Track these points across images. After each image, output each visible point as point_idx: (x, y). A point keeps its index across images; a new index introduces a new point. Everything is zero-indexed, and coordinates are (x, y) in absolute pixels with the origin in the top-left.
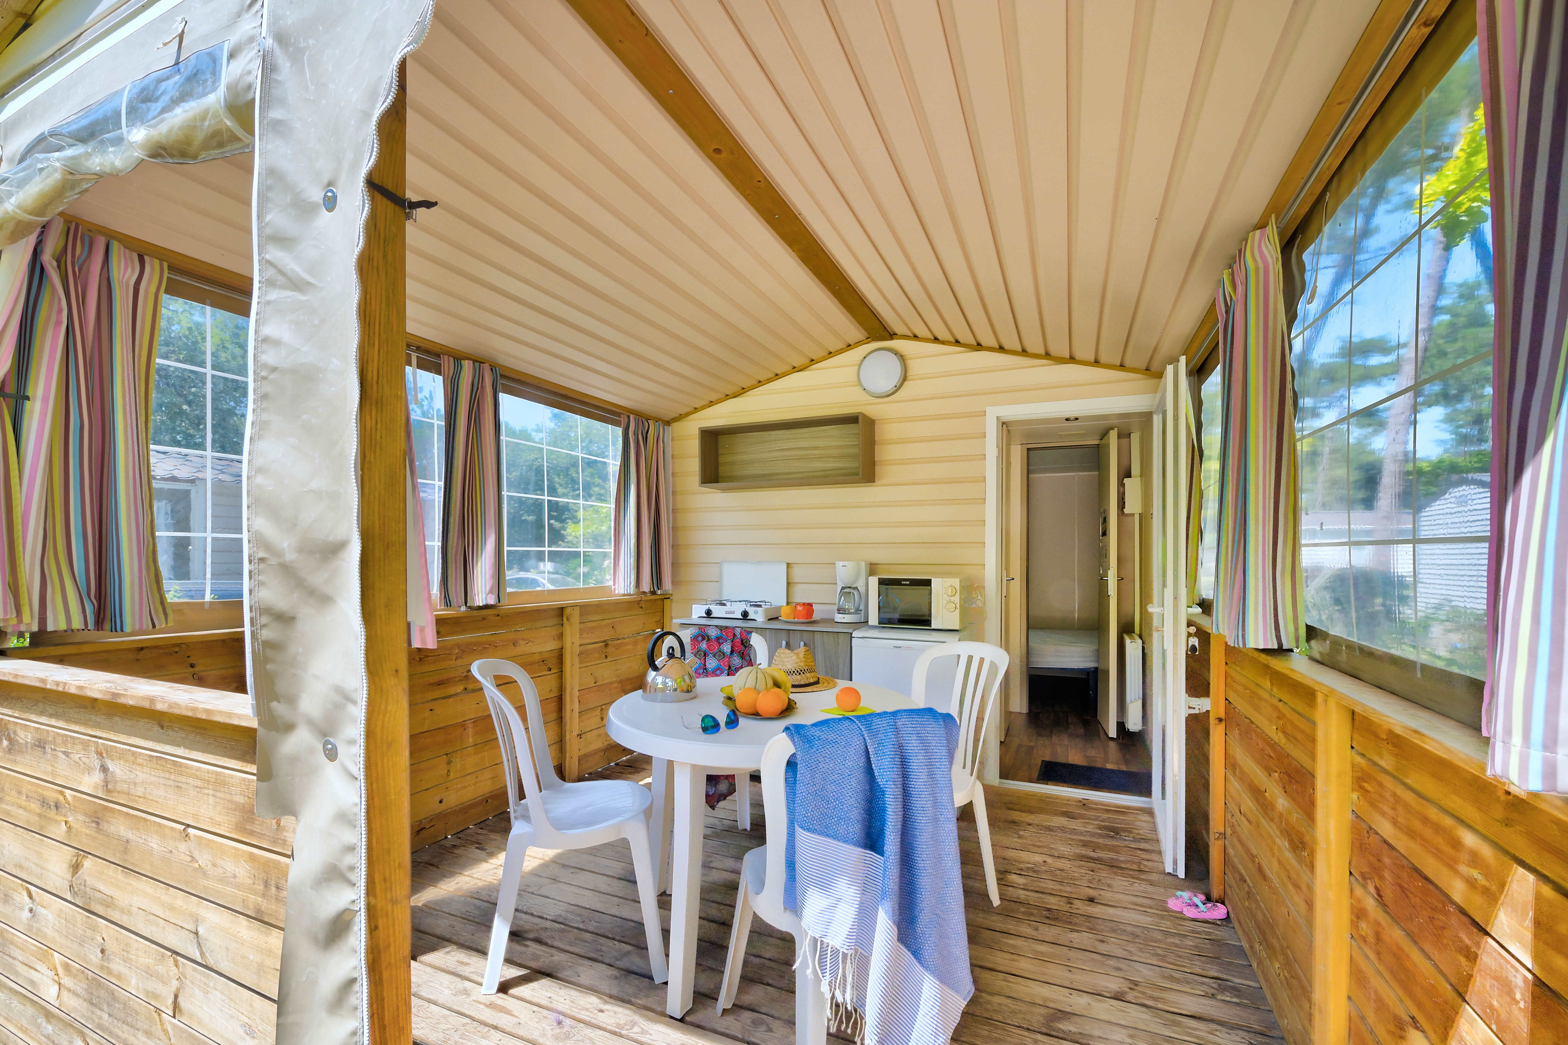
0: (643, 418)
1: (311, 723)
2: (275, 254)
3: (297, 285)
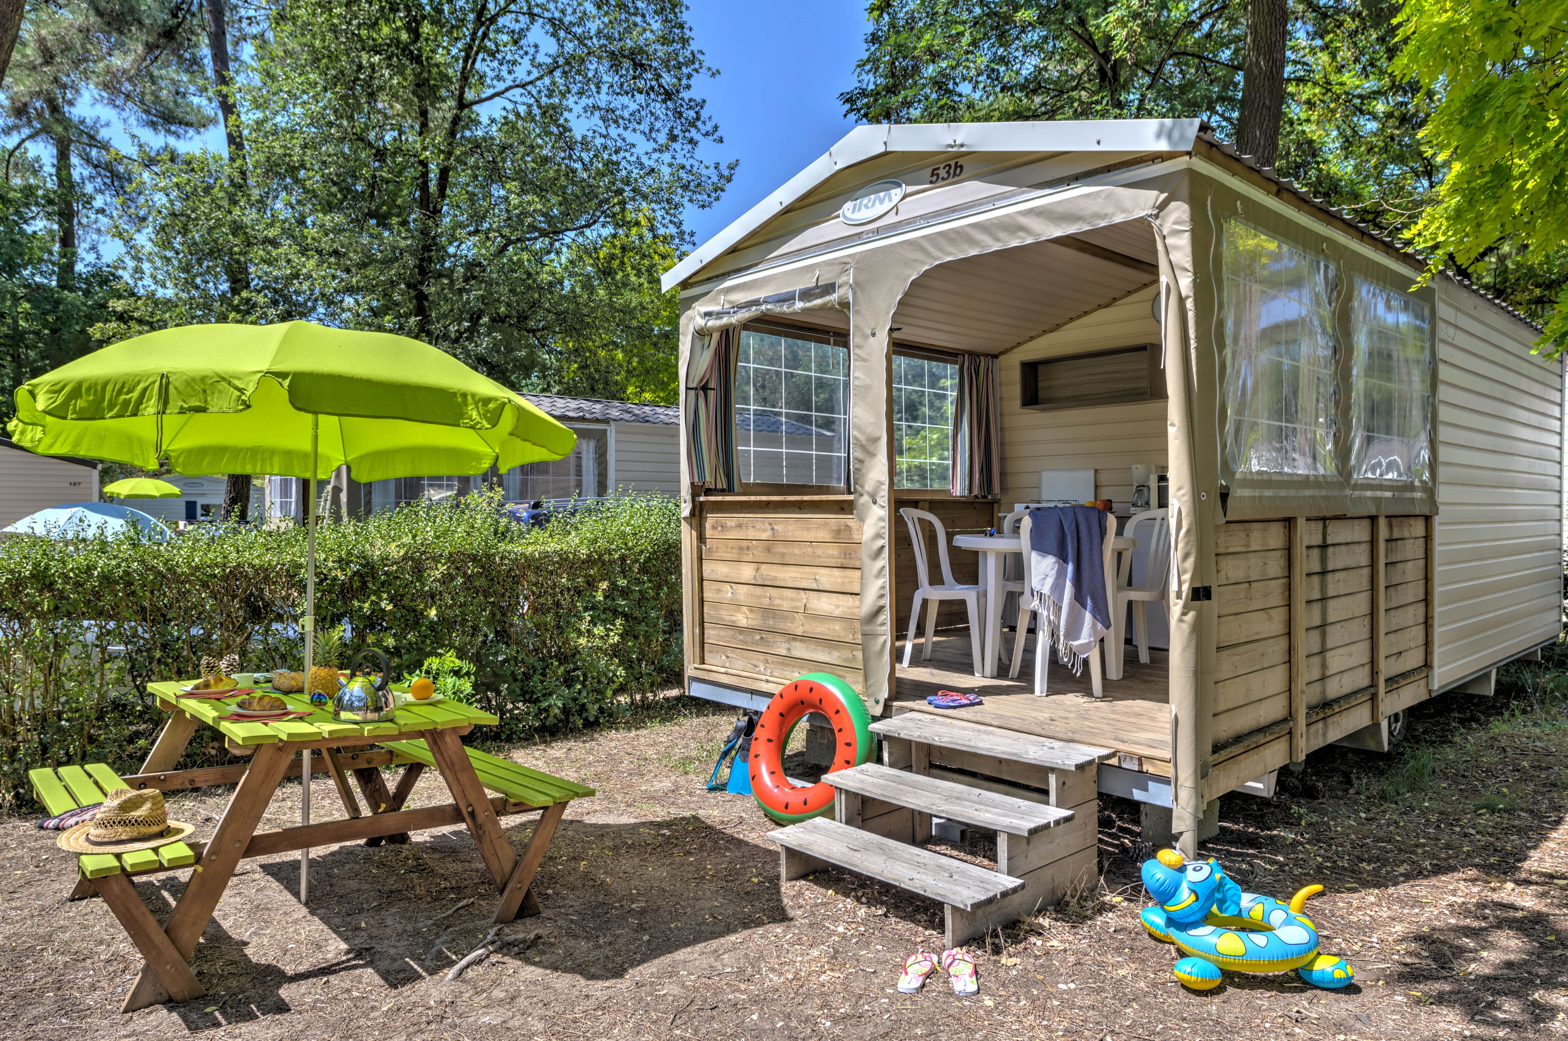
0: (974, 355)
1: (869, 494)
2: (857, 351)
3: (864, 360)
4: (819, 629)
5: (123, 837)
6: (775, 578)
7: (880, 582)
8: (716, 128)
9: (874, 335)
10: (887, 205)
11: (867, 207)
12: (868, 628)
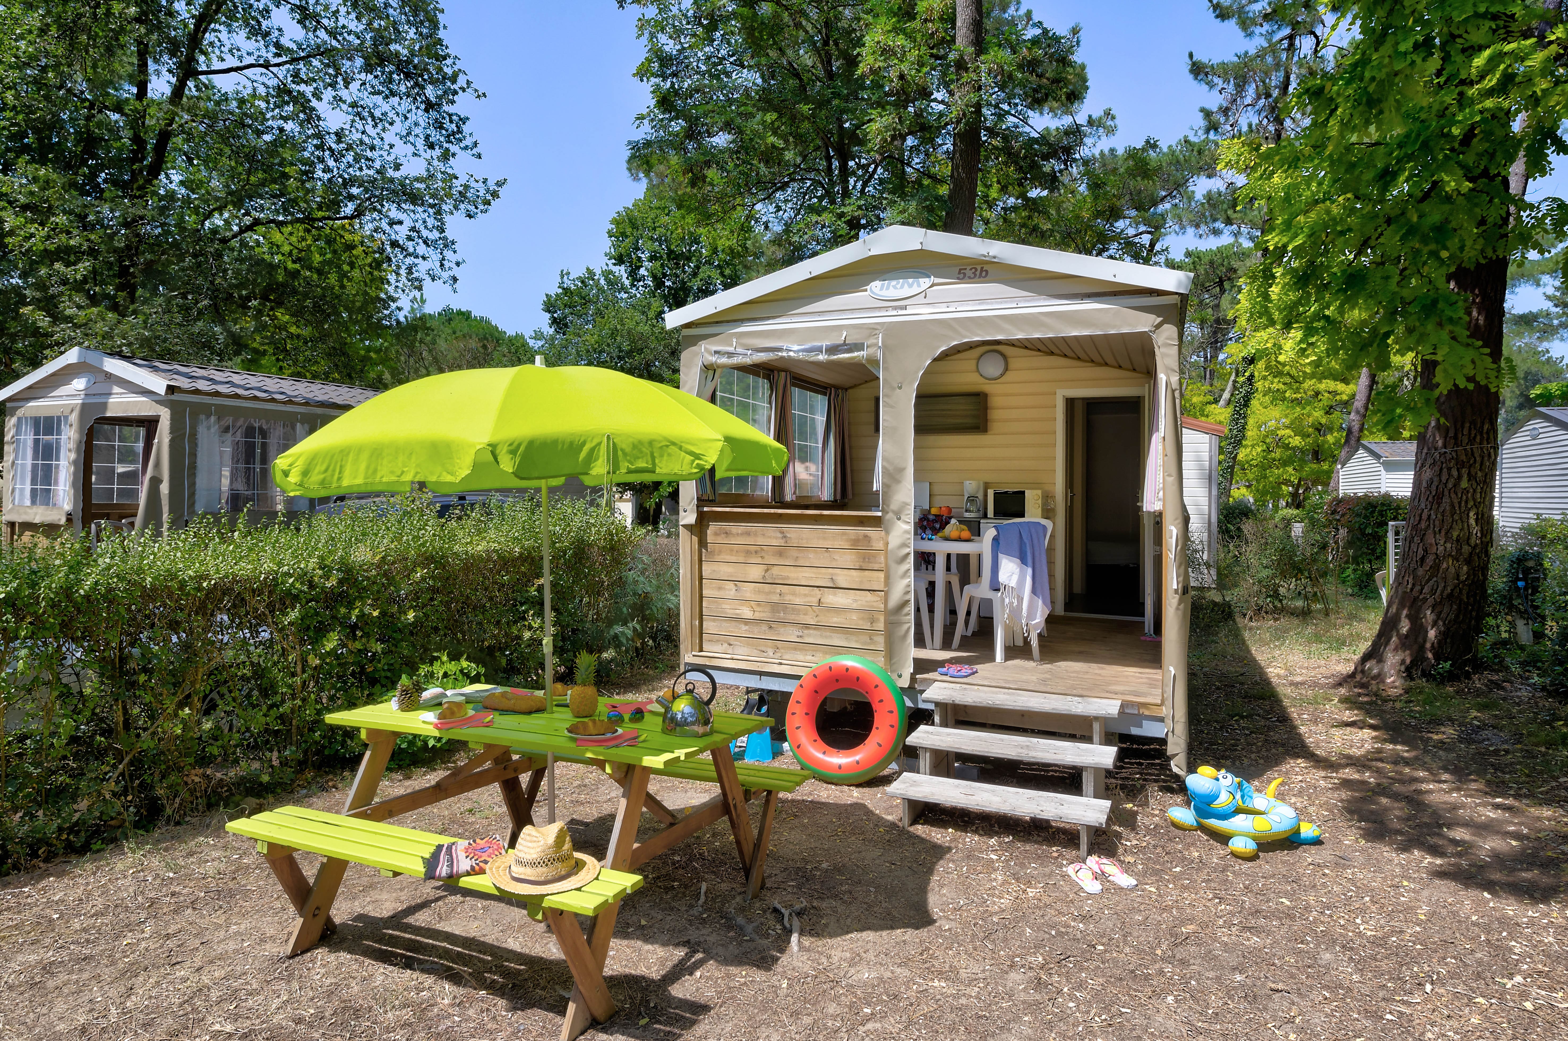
0: (837, 388)
1: (894, 512)
3: (891, 407)
4: (835, 619)
5: (563, 873)
6: (788, 578)
7: (906, 581)
8: (475, 144)
9: (900, 388)
10: (915, 290)
11: (895, 287)
12: (893, 618)
